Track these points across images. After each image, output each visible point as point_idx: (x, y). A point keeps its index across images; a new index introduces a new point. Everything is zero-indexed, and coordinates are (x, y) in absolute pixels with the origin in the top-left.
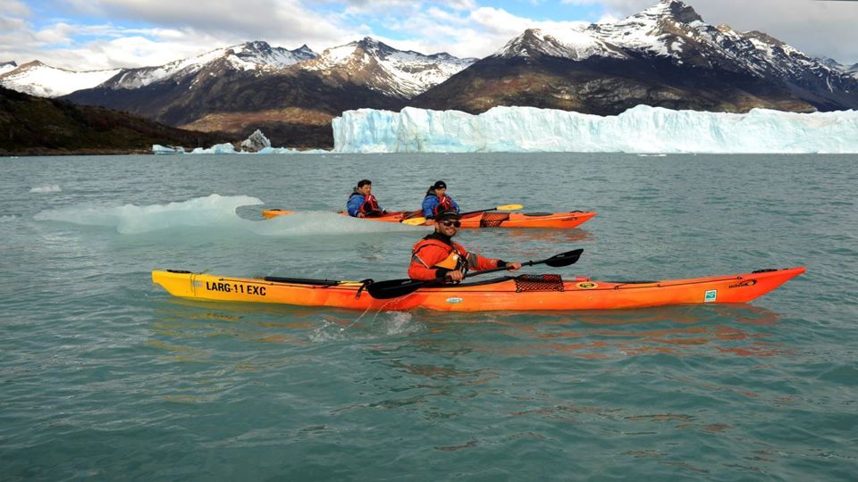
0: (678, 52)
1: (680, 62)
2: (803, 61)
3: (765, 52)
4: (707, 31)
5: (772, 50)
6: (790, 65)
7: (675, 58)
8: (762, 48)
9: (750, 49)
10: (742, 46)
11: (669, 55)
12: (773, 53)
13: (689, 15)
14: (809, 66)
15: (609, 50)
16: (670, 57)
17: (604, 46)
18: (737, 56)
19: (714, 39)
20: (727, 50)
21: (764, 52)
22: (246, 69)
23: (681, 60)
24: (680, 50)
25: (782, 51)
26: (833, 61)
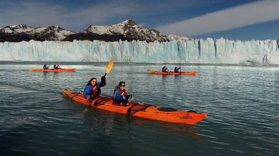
4: (138, 28)
5: (156, 34)
7: (124, 35)
8: (154, 33)
9: (150, 34)
13: (134, 24)
15: (109, 32)
17: (108, 31)
19: (139, 30)
21: (154, 35)
22: (9, 32)
23: (126, 35)
24: (127, 33)
25: (159, 35)
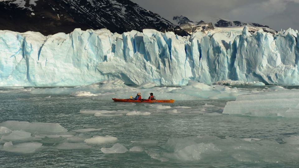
0: (32, 6)
1: (33, 14)
2: (149, 17)
3: (120, 10)
6: (137, 20)
7: (30, 10)
10: (101, 5)
11: (25, 7)
12: (126, 11)
14: (152, 21)
16: (26, 9)
18: (90, 12)
20: (82, 7)
24: (35, 4)
26: (187, 19)
